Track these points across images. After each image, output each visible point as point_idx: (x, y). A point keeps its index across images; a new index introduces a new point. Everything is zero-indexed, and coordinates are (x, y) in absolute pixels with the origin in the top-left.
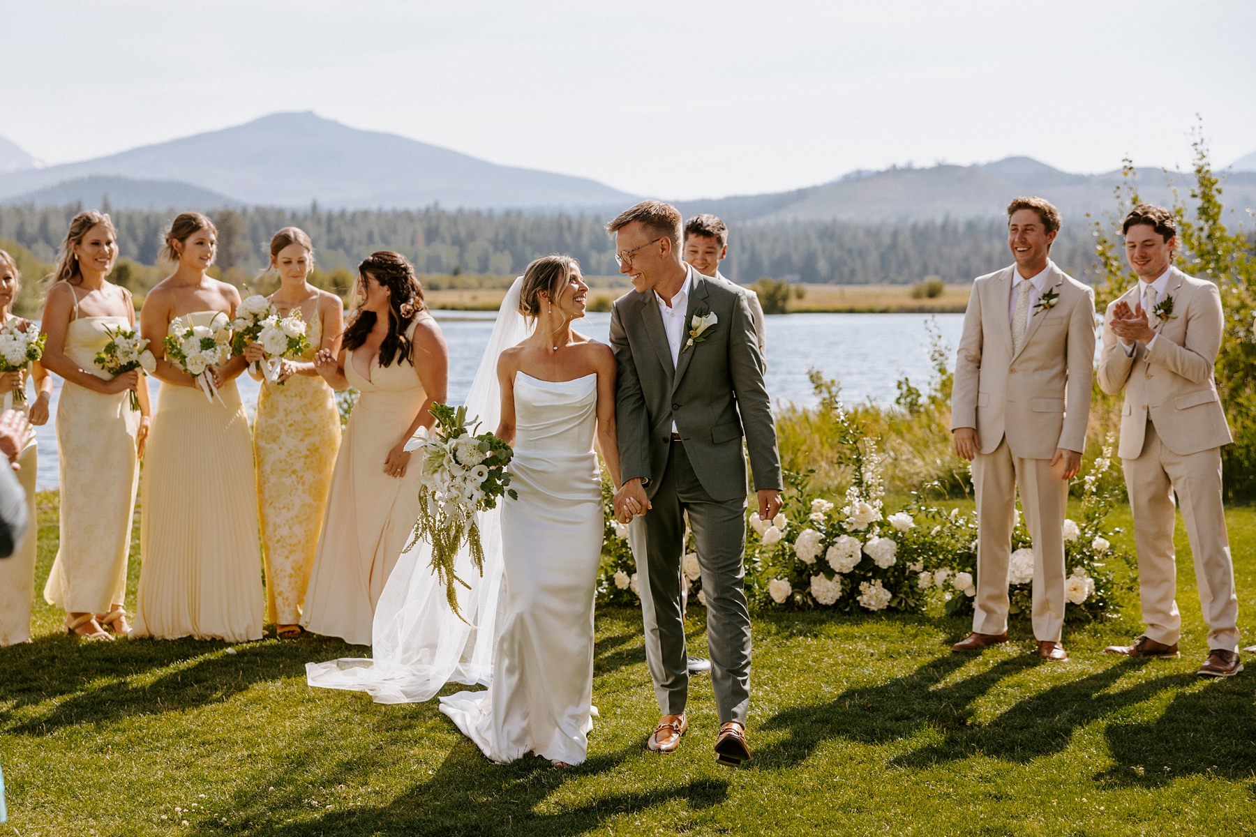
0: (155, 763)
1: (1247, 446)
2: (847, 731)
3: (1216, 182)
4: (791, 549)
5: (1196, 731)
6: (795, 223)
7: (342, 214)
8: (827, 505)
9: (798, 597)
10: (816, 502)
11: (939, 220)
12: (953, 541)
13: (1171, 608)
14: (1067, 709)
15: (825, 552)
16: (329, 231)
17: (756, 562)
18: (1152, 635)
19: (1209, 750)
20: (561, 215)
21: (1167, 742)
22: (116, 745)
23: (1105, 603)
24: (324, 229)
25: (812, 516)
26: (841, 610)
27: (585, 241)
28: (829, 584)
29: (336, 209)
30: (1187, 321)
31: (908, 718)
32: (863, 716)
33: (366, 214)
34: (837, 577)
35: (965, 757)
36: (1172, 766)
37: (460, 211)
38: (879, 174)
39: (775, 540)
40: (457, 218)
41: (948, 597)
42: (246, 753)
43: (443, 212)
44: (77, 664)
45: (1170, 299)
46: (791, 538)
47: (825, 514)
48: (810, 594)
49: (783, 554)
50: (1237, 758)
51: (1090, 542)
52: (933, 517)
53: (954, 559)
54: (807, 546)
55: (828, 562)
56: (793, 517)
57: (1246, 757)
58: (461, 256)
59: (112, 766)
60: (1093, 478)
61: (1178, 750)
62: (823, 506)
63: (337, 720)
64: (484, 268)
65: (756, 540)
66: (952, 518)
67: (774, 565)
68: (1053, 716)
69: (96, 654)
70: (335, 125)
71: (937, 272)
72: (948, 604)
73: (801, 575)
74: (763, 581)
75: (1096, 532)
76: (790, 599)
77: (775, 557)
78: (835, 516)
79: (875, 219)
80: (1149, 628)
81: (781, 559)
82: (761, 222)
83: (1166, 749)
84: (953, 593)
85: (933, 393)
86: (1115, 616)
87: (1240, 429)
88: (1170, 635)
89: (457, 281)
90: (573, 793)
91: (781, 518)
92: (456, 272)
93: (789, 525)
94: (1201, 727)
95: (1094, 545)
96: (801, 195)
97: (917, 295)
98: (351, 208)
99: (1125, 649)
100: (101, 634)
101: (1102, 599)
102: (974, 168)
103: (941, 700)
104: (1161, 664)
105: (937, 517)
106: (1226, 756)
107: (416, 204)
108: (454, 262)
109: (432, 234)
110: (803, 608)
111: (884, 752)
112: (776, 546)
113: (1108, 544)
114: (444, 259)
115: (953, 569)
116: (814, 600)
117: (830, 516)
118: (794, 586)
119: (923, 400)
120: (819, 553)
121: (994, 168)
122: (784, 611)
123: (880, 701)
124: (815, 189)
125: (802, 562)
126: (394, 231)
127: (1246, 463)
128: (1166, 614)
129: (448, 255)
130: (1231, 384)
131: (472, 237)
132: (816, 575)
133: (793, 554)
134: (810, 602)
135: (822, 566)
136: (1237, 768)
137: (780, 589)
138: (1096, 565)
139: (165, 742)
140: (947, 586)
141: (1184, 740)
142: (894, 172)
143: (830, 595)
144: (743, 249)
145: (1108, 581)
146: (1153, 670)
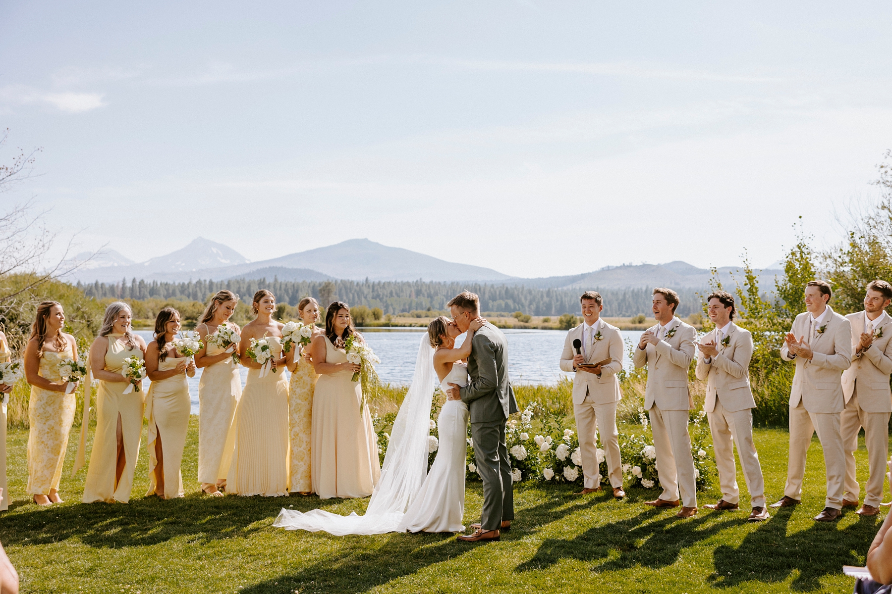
0: (224, 566)
1: (774, 400)
2: (572, 553)
3: (755, 277)
4: (554, 453)
5: (744, 552)
6: (580, 289)
7: (379, 283)
8: (571, 432)
9: (557, 477)
10: (566, 431)
11: (644, 289)
12: (632, 451)
13: (734, 485)
14: (683, 539)
15: (570, 455)
16: (373, 291)
17: (537, 459)
18: (725, 498)
19: (751, 563)
20: (476, 284)
21: (730, 558)
22: (207, 556)
23: (705, 481)
24: (371, 290)
25: (564, 438)
26: (578, 484)
27: (487, 296)
28: (572, 471)
29: (377, 281)
30: (735, 348)
31: (604, 544)
32: (583, 543)
33: (389, 283)
34: (576, 468)
35: (630, 567)
36: (732, 572)
37: (432, 282)
38: (617, 267)
39: (546, 449)
40: (429, 286)
41: (630, 478)
42: (269, 562)
43: (424, 283)
44: (202, 508)
45: (729, 337)
46: (554, 448)
47: (570, 437)
48: (563, 476)
49: (551, 456)
50: (763, 568)
51: (697, 452)
52: (623, 438)
53: (632, 460)
54: (561, 452)
55: (571, 460)
56: (555, 438)
57: (768, 567)
58: (431, 302)
59: (202, 567)
60: (698, 420)
61: (735, 563)
62: (569, 432)
63: (319, 543)
64: (441, 308)
65: (538, 448)
66: (631, 439)
67: (546, 461)
68: (676, 543)
69: (212, 504)
70: (376, 245)
71: (643, 312)
72: (629, 482)
73: (559, 467)
74: (541, 469)
75: (700, 447)
76: (553, 478)
77: (546, 457)
78: (575, 438)
79: (616, 288)
80: (724, 496)
81: (549, 458)
82: (565, 288)
83: (729, 563)
84: (632, 475)
85: (632, 372)
86: (709, 488)
87: (771, 392)
88: (734, 499)
89: (429, 313)
90: (429, 589)
91: (549, 438)
92: (429, 310)
93: (553, 441)
94: (747, 550)
95: (699, 453)
96: (583, 276)
97: (634, 322)
98: (383, 281)
99: (713, 506)
100: (218, 493)
101: (703, 480)
102: (659, 266)
103: (621, 534)
104: (730, 515)
105: (625, 438)
106: (758, 566)
107: (412, 280)
108: (428, 305)
109: (419, 293)
110: (560, 482)
111: (588, 565)
112: (547, 452)
113: (705, 453)
114: (424, 303)
115: (631, 464)
116: (565, 479)
117: (572, 438)
118: (555, 472)
119: (627, 375)
120: (567, 455)
121: (668, 265)
122: (550, 484)
123: (591, 535)
124: (589, 274)
125: (559, 460)
126: (402, 291)
127: (774, 408)
128: (732, 488)
129: (425, 302)
130: (766, 371)
131: (436, 294)
132: (566, 467)
133: (555, 456)
134: (563, 480)
135: (569, 462)
136: (763, 573)
137: (548, 474)
138: (700, 463)
139: (231, 555)
140: (629, 473)
141: (738, 558)
142: (624, 267)
143: (573, 476)
144: (557, 300)
145: (706, 471)
146: (725, 517)
